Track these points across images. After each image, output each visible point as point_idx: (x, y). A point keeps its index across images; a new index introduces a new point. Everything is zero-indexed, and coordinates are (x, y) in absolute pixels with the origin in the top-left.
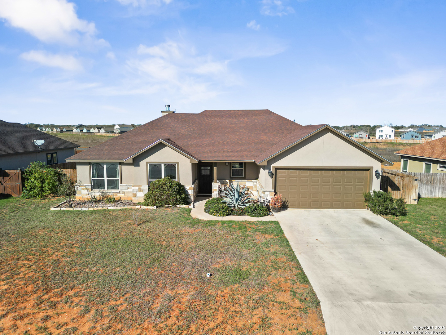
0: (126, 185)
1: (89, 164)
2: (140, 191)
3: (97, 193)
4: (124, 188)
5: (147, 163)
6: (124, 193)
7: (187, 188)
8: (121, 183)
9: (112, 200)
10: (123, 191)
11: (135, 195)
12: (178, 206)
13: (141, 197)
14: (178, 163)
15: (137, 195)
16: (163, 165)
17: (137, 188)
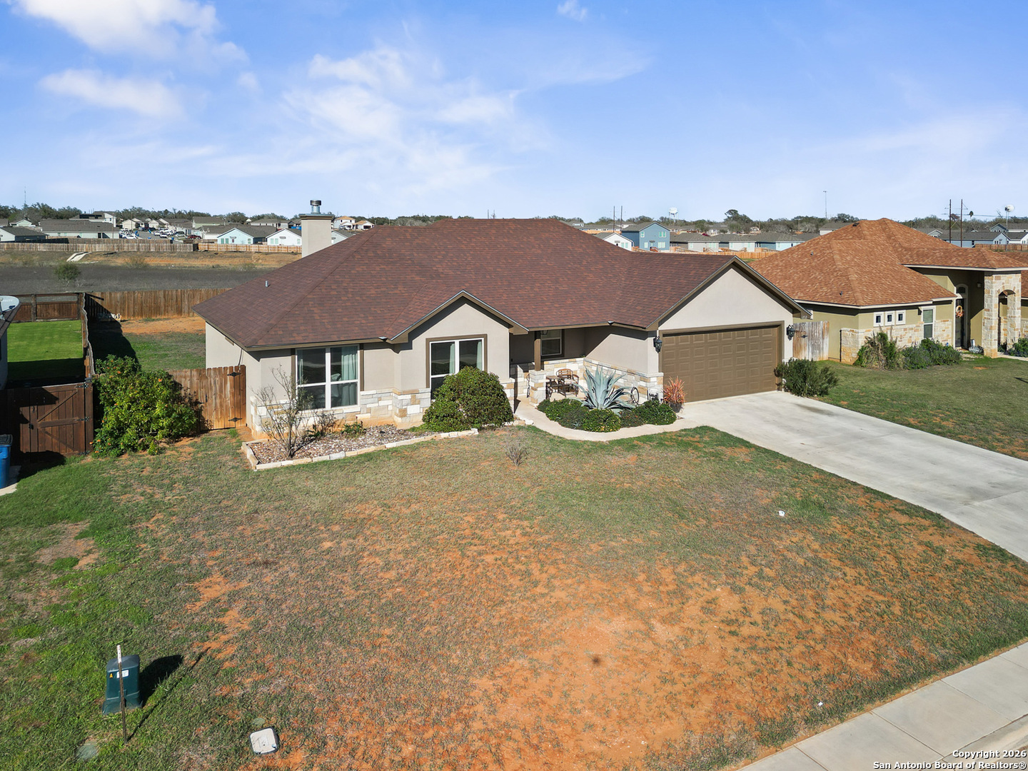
0: (373, 392)
1: (292, 352)
2: (414, 401)
3: (309, 419)
4: (370, 400)
5: (428, 340)
6: (369, 411)
7: (503, 385)
8: (362, 389)
9: (355, 430)
10: (368, 406)
11: (403, 413)
12: (506, 424)
13: (416, 415)
14: (485, 336)
15: (408, 413)
16: (457, 343)
17: (409, 397)
